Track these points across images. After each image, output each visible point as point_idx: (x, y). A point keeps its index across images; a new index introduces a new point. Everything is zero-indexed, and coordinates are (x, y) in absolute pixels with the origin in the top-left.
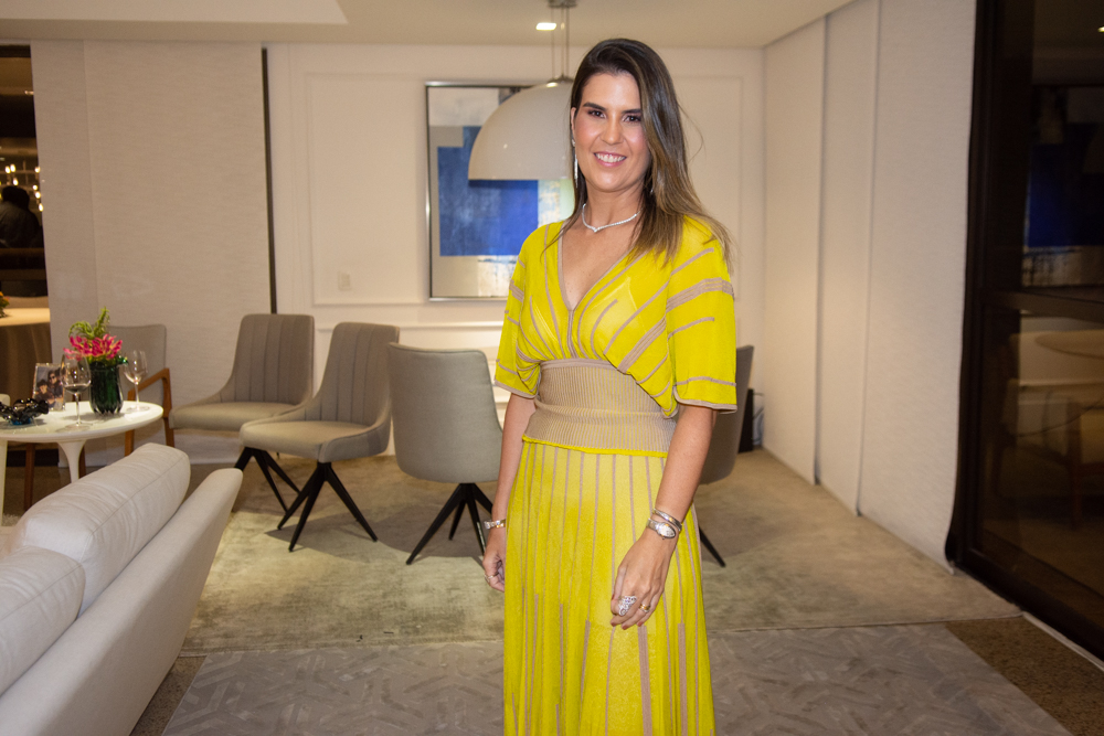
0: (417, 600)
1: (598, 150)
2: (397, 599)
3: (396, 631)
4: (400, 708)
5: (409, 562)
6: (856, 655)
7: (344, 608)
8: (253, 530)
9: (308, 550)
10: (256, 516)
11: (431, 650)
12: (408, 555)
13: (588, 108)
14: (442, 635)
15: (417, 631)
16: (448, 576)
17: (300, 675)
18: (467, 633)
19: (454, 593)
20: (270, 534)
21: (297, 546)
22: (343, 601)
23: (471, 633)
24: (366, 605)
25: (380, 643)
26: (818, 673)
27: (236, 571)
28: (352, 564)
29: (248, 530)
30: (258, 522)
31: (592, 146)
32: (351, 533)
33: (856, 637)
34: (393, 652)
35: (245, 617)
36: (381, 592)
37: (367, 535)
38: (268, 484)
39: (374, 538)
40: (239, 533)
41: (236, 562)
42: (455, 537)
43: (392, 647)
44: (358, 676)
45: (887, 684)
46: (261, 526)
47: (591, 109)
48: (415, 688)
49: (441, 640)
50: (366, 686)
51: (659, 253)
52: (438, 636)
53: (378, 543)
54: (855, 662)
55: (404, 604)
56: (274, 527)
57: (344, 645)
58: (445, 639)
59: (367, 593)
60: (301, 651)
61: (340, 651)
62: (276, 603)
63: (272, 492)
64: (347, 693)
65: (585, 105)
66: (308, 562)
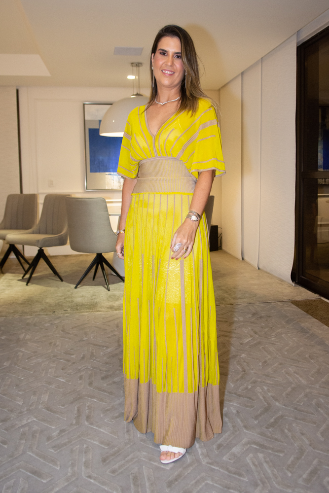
0: (78, 300)
1: (163, 69)
2: (70, 300)
3: (69, 310)
4: (69, 334)
5: (76, 288)
6: (255, 312)
7: (48, 303)
8: (11, 279)
9: (34, 285)
10: (13, 275)
11: (84, 315)
12: (75, 286)
13: (160, 51)
14: (88, 310)
15: (78, 310)
16: (91, 292)
17: (28, 324)
18: (98, 310)
19: (93, 297)
20: (19, 280)
21: (29, 284)
22: (48, 301)
23: (100, 309)
24: (57, 302)
25: (62, 314)
26: (239, 318)
27: (4, 292)
28: (52, 289)
29: (10, 279)
30: (14, 276)
31: (161, 67)
32: (52, 279)
33: (255, 306)
34: (67, 316)
35: (6, 307)
36: (63, 297)
37: (59, 280)
38: (19, 264)
39: (62, 280)
40: (6, 280)
41: (4, 289)
42: (95, 280)
43: (66, 315)
44: (52, 324)
45: (267, 320)
46: (15, 278)
47: (161, 51)
48: (75, 327)
49: (87, 312)
50: (55, 327)
51: (189, 111)
52: (86, 311)
53: (64, 282)
54: (254, 314)
55: (72, 301)
56: (21, 278)
57: (47, 315)
58: (89, 312)
59: (57, 298)
60: (29, 317)
61: (45, 316)
62: (20, 302)
63: (21, 267)
64: (47, 330)
65: (159, 50)
66: (33, 289)
